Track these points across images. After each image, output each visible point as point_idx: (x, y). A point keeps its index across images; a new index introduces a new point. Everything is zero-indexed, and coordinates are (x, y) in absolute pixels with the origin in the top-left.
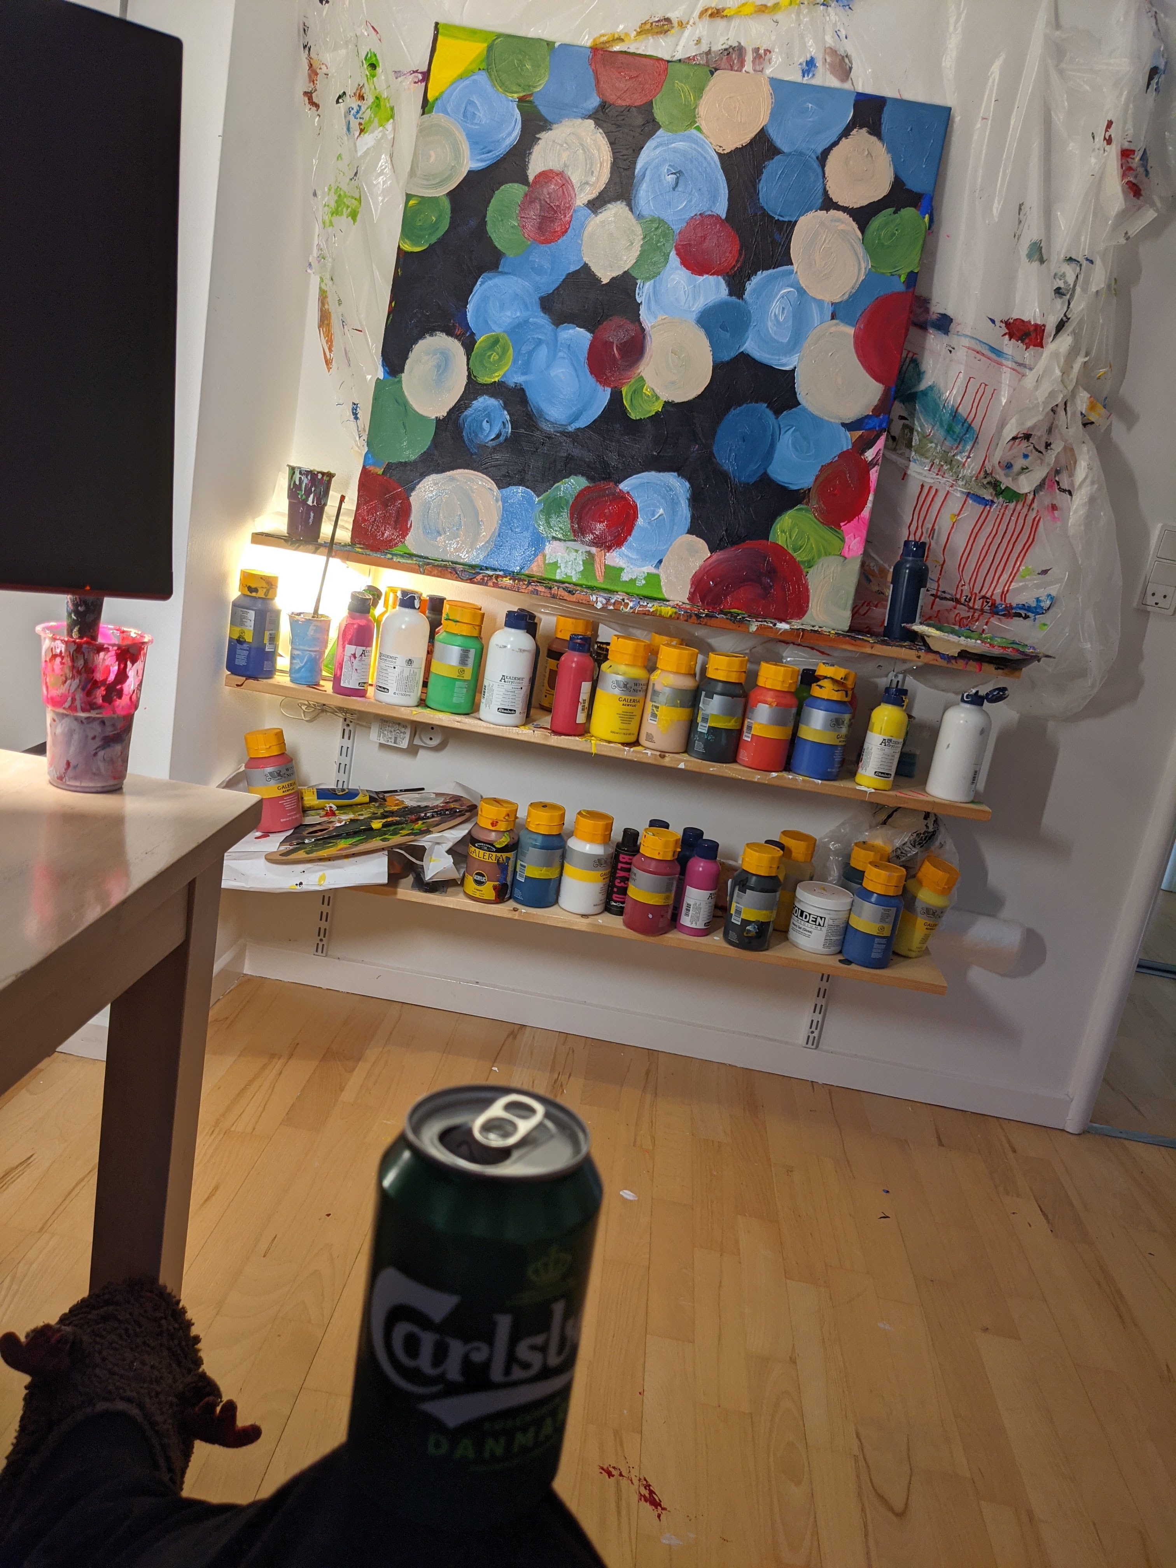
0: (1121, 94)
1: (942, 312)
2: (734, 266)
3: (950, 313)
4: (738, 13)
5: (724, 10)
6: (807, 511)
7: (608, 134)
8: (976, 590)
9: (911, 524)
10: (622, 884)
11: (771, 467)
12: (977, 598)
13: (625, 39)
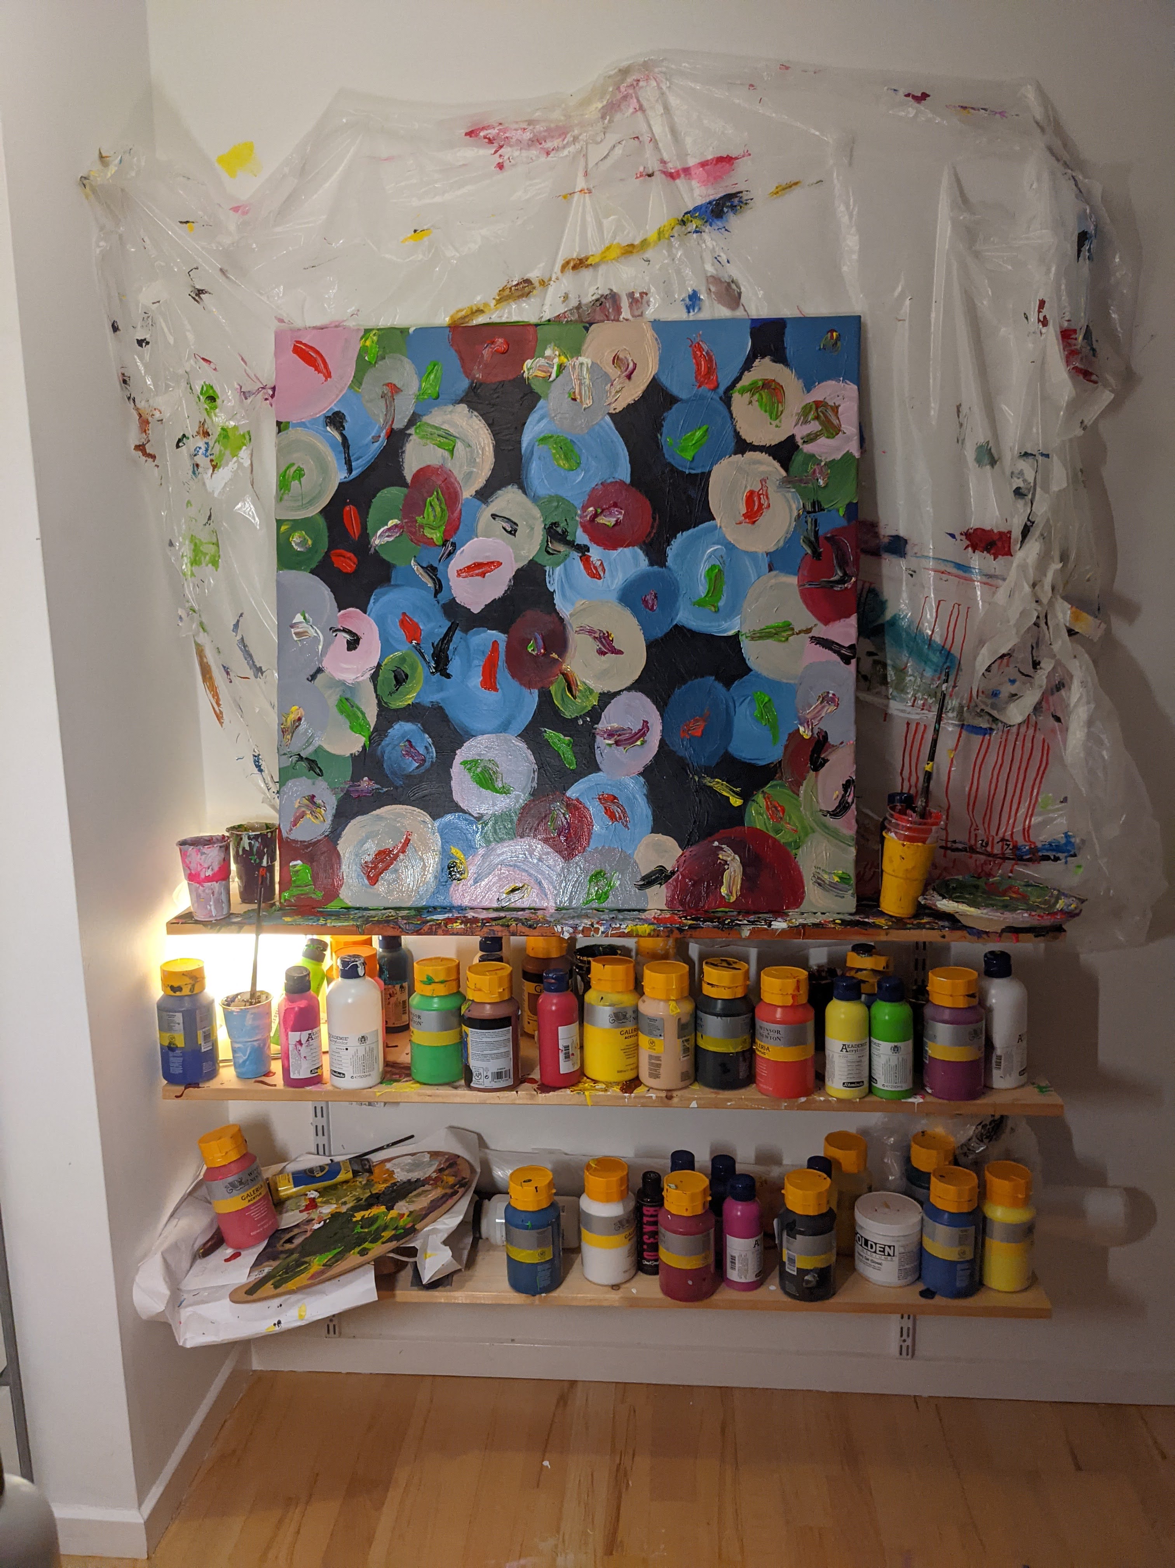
0: (1048, 270)
1: (894, 533)
2: (650, 533)
3: (902, 533)
4: (603, 260)
5: (587, 259)
6: (782, 786)
7: (484, 416)
8: (993, 833)
9: (902, 770)
10: (652, 1240)
11: (731, 744)
12: (996, 841)
13: (485, 310)
